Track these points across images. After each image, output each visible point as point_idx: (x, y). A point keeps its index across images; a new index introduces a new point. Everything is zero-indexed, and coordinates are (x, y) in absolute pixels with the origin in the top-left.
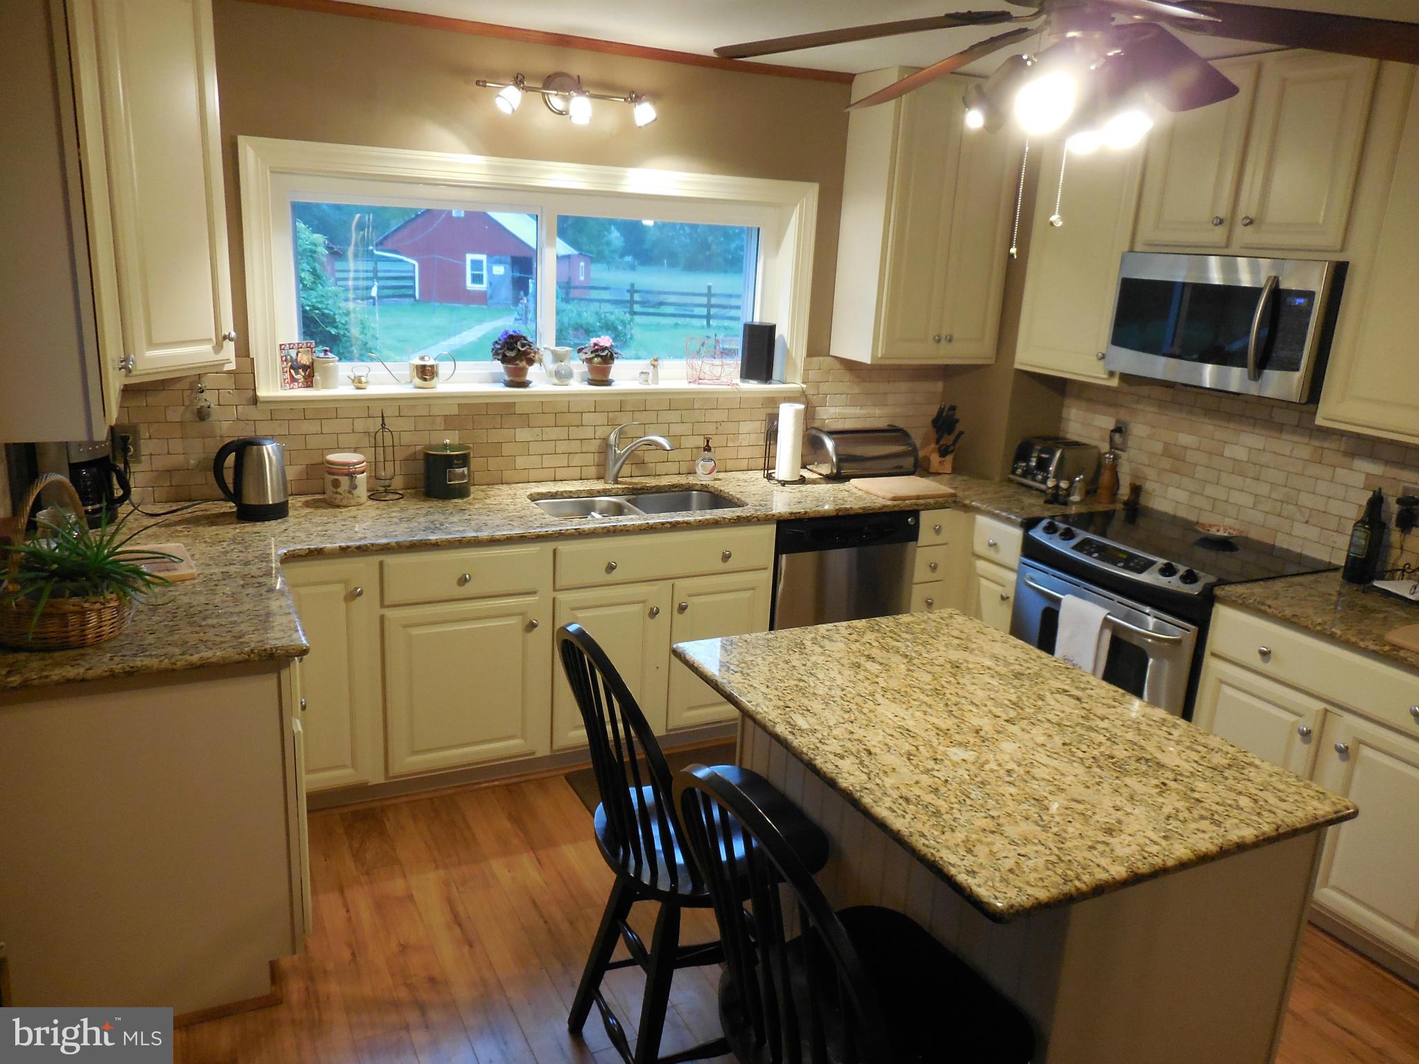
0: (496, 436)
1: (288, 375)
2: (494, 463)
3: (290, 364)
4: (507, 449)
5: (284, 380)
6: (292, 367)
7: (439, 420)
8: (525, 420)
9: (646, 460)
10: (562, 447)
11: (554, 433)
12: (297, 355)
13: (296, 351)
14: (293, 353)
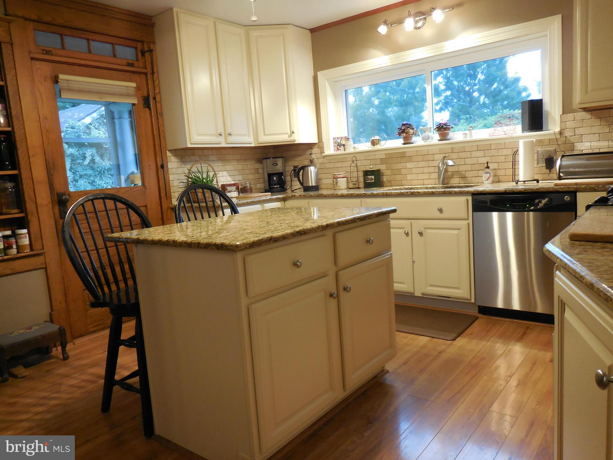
0: (399, 166)
1: (336, 148)
2: (398, 177)
3: (337, 144)
4: (403, 171)
5: (335, 149)
6: (338, 145)
7: (378, 160)
8: (410, 159)
9: (467, 175)
10: (426, 170)
11: (422, 164)
12: (341, 141)
13: (340, 140)
14: (339, 141)
